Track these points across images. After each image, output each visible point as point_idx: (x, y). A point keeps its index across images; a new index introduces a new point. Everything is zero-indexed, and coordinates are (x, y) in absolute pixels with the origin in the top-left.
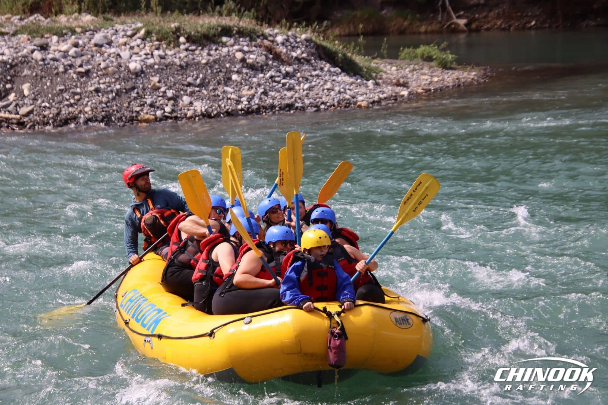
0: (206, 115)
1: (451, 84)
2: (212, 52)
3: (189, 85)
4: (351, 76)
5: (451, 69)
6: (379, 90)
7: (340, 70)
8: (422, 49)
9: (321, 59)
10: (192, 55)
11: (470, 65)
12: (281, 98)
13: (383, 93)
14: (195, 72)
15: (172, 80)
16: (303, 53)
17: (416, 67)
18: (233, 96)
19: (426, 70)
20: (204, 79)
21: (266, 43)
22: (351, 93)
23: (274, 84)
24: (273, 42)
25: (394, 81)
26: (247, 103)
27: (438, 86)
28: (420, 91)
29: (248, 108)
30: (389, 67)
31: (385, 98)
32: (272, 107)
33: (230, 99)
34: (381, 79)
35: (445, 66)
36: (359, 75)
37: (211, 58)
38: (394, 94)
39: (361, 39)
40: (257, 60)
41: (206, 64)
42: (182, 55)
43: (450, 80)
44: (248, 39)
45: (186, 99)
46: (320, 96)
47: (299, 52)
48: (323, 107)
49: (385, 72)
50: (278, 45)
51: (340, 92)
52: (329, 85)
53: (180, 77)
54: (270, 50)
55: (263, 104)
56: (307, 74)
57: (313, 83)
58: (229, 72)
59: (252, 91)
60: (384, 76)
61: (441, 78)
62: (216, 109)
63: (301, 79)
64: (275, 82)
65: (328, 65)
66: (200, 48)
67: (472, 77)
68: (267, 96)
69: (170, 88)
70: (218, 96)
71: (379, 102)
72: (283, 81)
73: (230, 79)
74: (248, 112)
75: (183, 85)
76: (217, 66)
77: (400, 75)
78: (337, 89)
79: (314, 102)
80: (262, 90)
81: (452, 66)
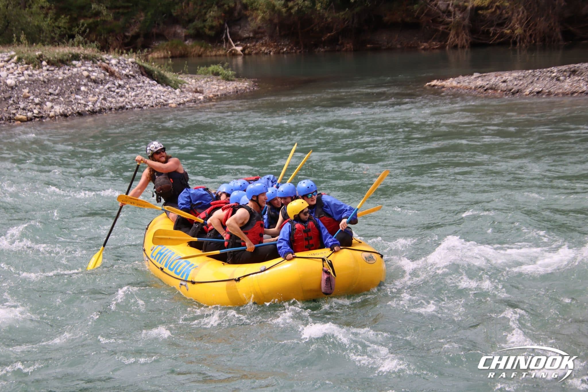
0: (64, 115)
1: (232, 91)
2: (66, 72)
3: (51, 94)
4: (164, 87)
5: (232, 80)
6: (183, 95)
7: (156, 83)
8: (212, 68)
9: (143, 75)
10: (52, 73)
11: (244, 78)
12: (116, 102)
13: (187, 97)
14: (54, 86)
15: (38, 91)
16: (130, 71)
17: (209, 80)
18: (82, 102)
19: (215, 82)
20: (61, 90)
21: (104, 64)
22: (165, 98)
23: (111, 93)
24: (108, 64)
25: (194, 89)
26: (92, 106)
27: (223, 92)
28: (211, 95)
29: (93, 110)
30: (190, 80)
31: (188, 101)
32: (110, 109)
33: (80, 103)
34: (184, 88)
35: (227, 79)
36: (169, 85)
37: (66, 76)
38: (193, 98)
39: (170, 61)
40: (98, 77)
41: (62, 80)
42: (45, 74)
43: (231, 88)
44: (91, 62)
45: (49, 104)
46: (143, 100)
47: (127, 70)
48: (145, 108)
49: (188, 84)
50: (112, 66)
51: (156, 98)
52: (149, 93)
53: (44, 89)
54: (106, 69)
55: (103, 106)
56: (134, 86)
57: (138, 92)
58: (79, 85)
59: (95, 98)
60: (187, 86)
61: (225, 87)
62: (70, 111)
63: (129, 89)
64: (111, 91)
65: (148, 79)
66: (57, 69)
67: (245, 86)
68: (106, 101)
69: (37, 97)
70: (72, 101)
71: (184, 104)
72: (117, 91)
73: (79, 89)
74: (93, 113)
75: (46, 94)
76: (70, 81)
77: (197, 85)
78: (154, 95)
79: (139, 104)
80: (102, 97)
81: (232, 79)
